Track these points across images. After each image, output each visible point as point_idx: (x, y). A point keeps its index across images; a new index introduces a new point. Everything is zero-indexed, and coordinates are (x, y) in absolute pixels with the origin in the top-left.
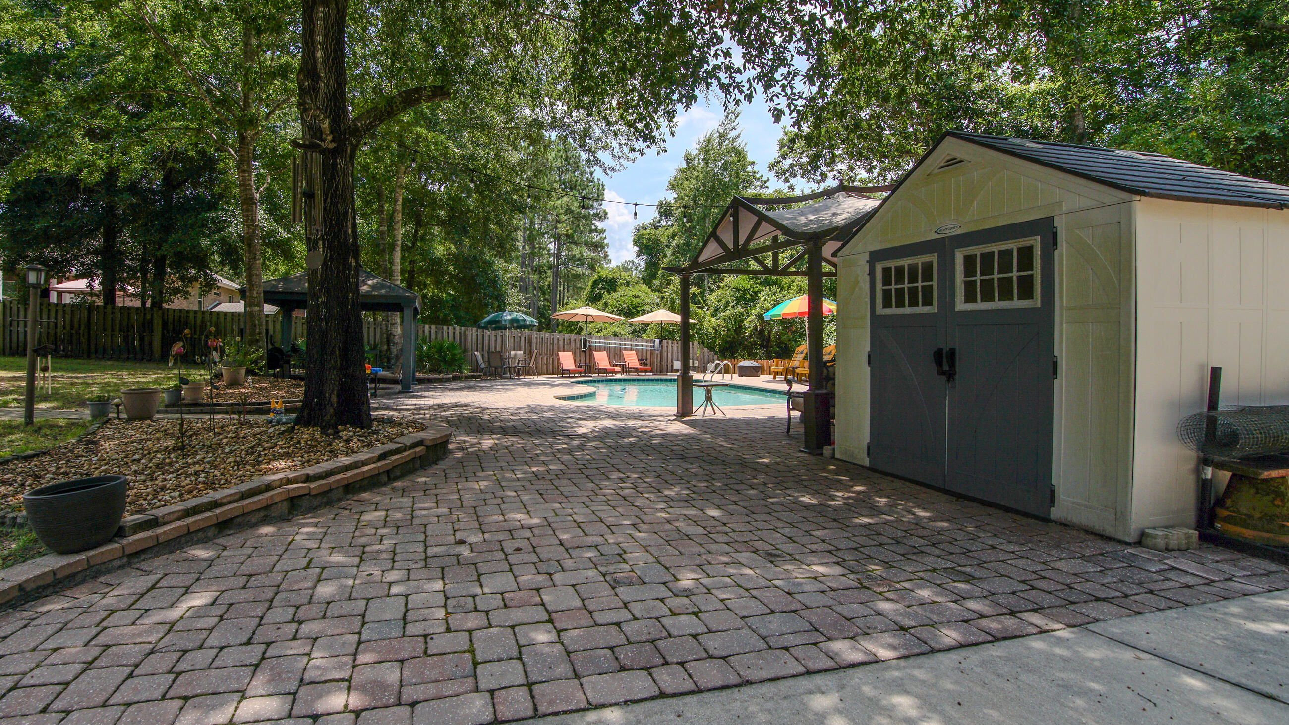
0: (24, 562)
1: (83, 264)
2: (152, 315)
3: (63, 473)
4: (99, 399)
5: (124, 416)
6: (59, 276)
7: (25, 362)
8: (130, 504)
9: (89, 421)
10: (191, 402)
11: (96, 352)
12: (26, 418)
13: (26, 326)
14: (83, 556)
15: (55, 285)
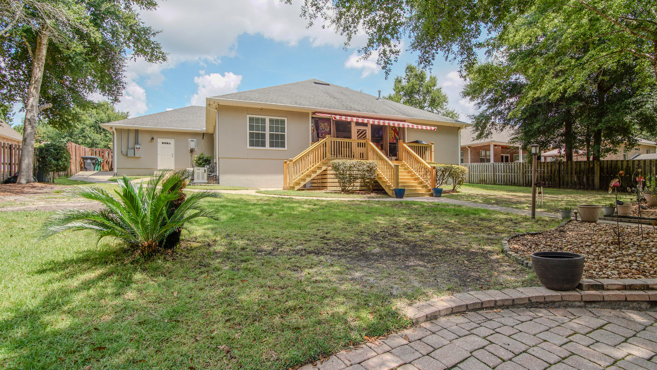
0: (531, 286)
1: (555, 142)
2: (594, 165)
3: (548, 245)
4: (566, 209)
5: (579, 219)
6: (545, 149)
7: (531, 189)
8: (585, 271)
9: (561, 220)
10: (622, 215)
11: (563, 185)
12: (532, 215)
13: (531, 173)
14: (559, 293)
15: (543, 154)
